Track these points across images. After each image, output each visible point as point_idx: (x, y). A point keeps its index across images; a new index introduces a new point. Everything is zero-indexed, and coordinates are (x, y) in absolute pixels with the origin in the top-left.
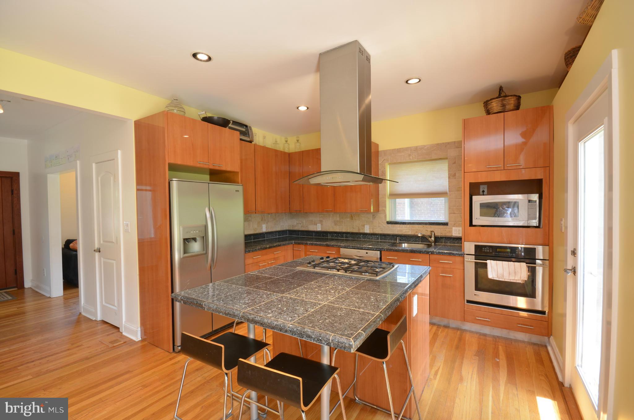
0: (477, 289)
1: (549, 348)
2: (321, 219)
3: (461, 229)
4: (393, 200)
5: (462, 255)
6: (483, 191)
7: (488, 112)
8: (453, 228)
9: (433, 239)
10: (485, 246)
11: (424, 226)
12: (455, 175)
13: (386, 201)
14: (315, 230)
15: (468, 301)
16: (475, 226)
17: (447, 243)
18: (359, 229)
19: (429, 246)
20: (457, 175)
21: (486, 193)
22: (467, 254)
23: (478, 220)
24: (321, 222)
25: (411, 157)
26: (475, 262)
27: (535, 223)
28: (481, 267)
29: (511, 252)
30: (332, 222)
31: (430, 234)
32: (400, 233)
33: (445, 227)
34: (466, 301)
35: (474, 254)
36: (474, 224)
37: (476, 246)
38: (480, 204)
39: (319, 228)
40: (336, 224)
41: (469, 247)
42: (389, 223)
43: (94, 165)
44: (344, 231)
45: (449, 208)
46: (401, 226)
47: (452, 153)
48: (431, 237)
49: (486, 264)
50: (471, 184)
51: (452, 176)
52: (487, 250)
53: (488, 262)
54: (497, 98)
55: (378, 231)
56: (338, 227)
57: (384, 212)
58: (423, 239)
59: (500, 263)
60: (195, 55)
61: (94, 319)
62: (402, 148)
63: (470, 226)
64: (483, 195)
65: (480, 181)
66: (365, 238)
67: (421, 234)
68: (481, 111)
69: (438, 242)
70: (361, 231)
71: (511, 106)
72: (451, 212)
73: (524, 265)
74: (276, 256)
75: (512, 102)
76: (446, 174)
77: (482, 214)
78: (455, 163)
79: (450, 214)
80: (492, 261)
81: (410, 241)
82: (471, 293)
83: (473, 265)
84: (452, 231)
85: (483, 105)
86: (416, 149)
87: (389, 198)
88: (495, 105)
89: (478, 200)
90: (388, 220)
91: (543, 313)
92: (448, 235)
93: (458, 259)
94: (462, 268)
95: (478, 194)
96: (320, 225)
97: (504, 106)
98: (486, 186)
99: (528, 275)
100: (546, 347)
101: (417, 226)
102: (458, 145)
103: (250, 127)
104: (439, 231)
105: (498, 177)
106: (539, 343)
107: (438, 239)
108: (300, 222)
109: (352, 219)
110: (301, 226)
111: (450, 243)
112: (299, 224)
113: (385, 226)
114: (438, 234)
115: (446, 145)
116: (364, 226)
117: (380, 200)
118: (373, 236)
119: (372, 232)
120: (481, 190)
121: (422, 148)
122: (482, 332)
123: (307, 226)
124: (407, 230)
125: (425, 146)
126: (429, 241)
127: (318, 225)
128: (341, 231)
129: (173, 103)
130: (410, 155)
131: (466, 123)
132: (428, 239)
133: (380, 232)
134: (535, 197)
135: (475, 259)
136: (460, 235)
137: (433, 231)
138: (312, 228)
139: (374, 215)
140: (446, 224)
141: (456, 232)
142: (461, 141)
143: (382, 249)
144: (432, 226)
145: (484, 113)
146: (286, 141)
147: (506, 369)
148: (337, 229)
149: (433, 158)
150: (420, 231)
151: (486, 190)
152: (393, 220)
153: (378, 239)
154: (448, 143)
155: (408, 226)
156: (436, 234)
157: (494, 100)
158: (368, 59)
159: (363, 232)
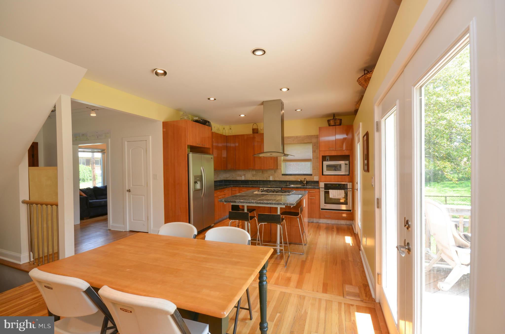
0: (325, 203)
1: (353, 225)
2: (245, 173)
3: (318, 177)
4: (285, 163)
5: (319, 188)
6: (328, 159)
7: (330, 125)
8: (315, 177)
9: (305, 182)
10: (328, 184)
11: (301, 176)
12: (315, 151)
13: (281, 164)
14: (241, 179)
15: (322, 209)
16: (324, 175)
17: (312, 184)
18: (267, 178)
19: (304, 185)
20: (316, 151)
21: (328, 160)
22: (321, 188)
23: (326, 172)
24: (244, 175)
25: (294, 141)
26: (325, 191)
27: (347, 173)
28: (327, 193)
29: (338, 186)
30: (251, 175)
31: (304, 180)
32: (289, 180)
33: (311, 176)
34: (321, 209)
35: (324, 187)
36: (324, 174)
37: (325, 184)
38: (326, 165)
39: (243, 178)
40: (253, 176)
41: (322, 185)
42: (283, 175)
43: (126, 142)
44: (258, 179)
45: (313, 167)
46: (290, 176)
47: (314, 140)
48: (304, 181)
49: (329, 191)
50: (322, 156)
51: (314, 152)
52: (329, 185)
53: (330, 190)
54: (333, 119)
55: (277, 179)
56: (255, 177)
57: (281, 169)
58: (301, 182)
59: (334, 191)
60: (209, 99)
61: (124, 231)
62: (290, 137)
63: (322, 175)
64: (328, 161)
65: (326, 155)
66: (270, 183)
67: (300, 180)
68: (326, 124)
69: (308, 184)
70: (268, 179)
71: (338, 123)
72: (314, 169)
73: (343, 191)
74: (225, 193)
75: (338, 122)
76: (311, 150)
77: (327, 170)
78: (315, 145)
79: (313, 170)
80: (331, 190)
81: (294, 184)
82: (323, 205)
83: (324, 192)
84: (314, 178)
85: (327, 121)
86: (297, 137)
87: (283, 162)
88: (332, 123)
89: (325, 163)
90: (282, 173)
91: (350, 211)
92: (312, 180)
93: (317, 190)
94: (319, 194)
95: (325, 161)
96: (244, 176)
97: (335, 123)
98: (329, 157)
99: (345, 195)
100: (352, 225)
101: (297, 176)
102: (317, 137)
103: (210, 122)
104: (308, 178)
105: (334, 153)
106: (349, 224)
107: (308, 182)
108: (232, 175)
109: (263, 173)
110: (232, 178)
111: (313, 184)
112: (231, 177)
113: (281, 176)
114: (308, 180)
115: (311, 137)
116: (270, 177)
117: (278, 163)
118: (275, 182)
119: (274, 180)
120: (327, 159)
121: (300, 137)
122: (327, 223)
123: (236, 178)
124: (293, 179)
125: (301, 136)
126: (304, 184)
127: (242, 176)
128: (256, 180)
129: (184, 114)
130: (294, 140)
131: (320, 129)
132: (303, 182)
133: (278, 180)
134: (347, 162)
135: (325, 190)
136: (318, 180)
137: (305, 178)
138: (239, 178)
139: (275, 171)
140: (311, 175)
141: (316, 178)
142: (318, 135)
143: (282, 187)
144: (305, 176)
145: (328, 125)
146: (224, 129)
147: (336, 231)
148: (254, 179)
149: (305, 142)
150: (299, 179)
151: (329, 159)
152: (285, 173)
153: (277, 183)
154: (312, 136)
155: (293, 176)
156: (307, 180)
157: (331, 120)
158: (283, 105)
159: (269, 180)
